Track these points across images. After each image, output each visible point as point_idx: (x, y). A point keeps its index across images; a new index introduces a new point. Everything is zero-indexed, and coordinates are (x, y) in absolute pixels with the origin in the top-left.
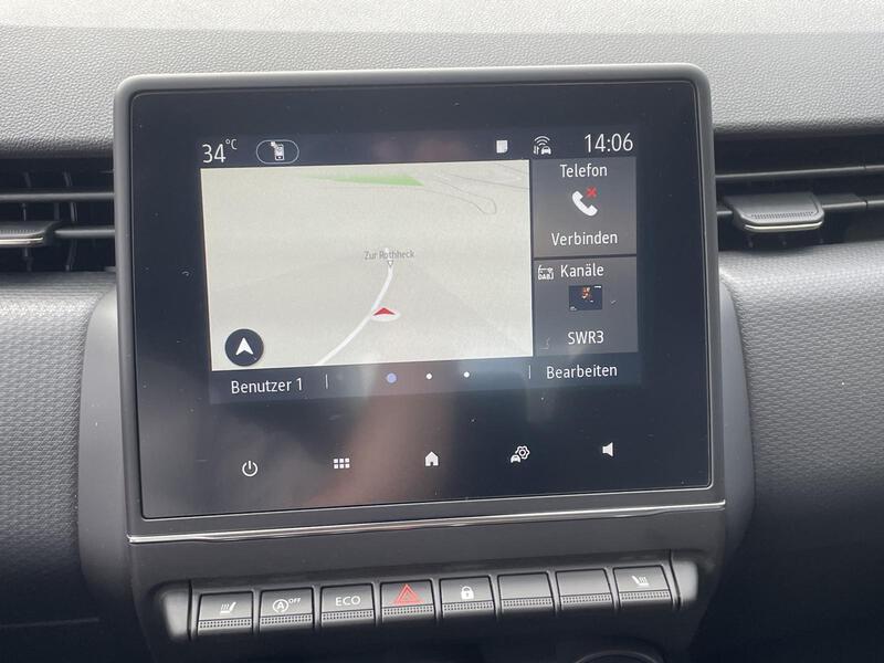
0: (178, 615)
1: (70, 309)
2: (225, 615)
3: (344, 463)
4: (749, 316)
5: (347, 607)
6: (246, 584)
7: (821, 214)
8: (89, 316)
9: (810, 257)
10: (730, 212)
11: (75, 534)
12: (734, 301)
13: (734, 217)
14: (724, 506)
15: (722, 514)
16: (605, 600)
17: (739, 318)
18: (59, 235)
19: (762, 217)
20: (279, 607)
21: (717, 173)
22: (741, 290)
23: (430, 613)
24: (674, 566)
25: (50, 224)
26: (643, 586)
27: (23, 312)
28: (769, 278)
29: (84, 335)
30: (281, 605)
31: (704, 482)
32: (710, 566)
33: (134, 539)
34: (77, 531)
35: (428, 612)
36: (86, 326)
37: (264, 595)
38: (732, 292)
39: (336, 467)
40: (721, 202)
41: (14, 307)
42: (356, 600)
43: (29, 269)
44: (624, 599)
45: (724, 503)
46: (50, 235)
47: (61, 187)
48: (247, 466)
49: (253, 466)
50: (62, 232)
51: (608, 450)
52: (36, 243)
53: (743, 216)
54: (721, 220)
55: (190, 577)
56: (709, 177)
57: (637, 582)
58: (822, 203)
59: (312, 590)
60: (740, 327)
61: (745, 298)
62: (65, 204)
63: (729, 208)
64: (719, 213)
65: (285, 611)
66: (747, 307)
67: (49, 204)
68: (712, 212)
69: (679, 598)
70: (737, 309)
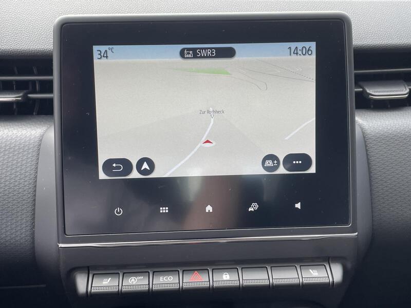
0: (82, 284)
1: (33, 132)
2: (105, 284)
3: (166, 210)
4: (371, 141)
5: (166, 281)
6: (116, 269)
7: (408, 91)
8: (42, 136)
9: (402, 112)
10: (361, 90)
11: (33, 242)
12: (363, 133)
13: (364, 92)
14: (357, 235)
15: (355, 239)
16: (296, 281)
17: (365, 142)
18: (29, 97)
19: (378, 92)
20: (132, 281)
21: (355, 70)
22: (367, 128)
23: (207, 285)
24: (331, 265)
25: (25, 91)
26: (315, 275)
27: (10, 133)
28: (381, 122)
29: (40, 145)
30: (133, 280)
31: (347, 223)
32: (349, 265)
33: (61, 245)
34: (34, 241)
35: (206, 285)
36: (41, 140)
37: (125, 275)
38: (362, 129)
39: (161, 211)
40: (357, 84)
41: (6, 131)
42: (170, 278)
43: (16, 114)
44: (306, 281)
45: (356, 234)
46: (25, 96)
47: (32, 74)
48: (117, 210)
49: (120, 211)
50: (30, 95)
51: (298, 206)
52: (18, 101)
53: (368, 91)
54: (357, 94)
55: (88, 265)
56: (351, 72)
57: (312, 273)
58: (408, 86)
59: (149, 273)
60: (366, 146)
61: (369, 132)
62: (34, 82)
63: (361, 87)
64: (356, 90)
65: (135, 283)
66: (370, 136)
67: (27, 82)
68: (352, 90)
69: (333, 281)
70: (364, 137)
